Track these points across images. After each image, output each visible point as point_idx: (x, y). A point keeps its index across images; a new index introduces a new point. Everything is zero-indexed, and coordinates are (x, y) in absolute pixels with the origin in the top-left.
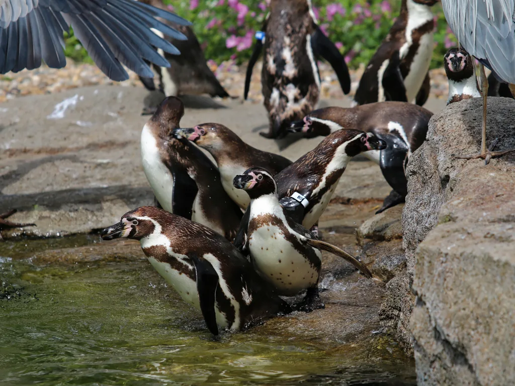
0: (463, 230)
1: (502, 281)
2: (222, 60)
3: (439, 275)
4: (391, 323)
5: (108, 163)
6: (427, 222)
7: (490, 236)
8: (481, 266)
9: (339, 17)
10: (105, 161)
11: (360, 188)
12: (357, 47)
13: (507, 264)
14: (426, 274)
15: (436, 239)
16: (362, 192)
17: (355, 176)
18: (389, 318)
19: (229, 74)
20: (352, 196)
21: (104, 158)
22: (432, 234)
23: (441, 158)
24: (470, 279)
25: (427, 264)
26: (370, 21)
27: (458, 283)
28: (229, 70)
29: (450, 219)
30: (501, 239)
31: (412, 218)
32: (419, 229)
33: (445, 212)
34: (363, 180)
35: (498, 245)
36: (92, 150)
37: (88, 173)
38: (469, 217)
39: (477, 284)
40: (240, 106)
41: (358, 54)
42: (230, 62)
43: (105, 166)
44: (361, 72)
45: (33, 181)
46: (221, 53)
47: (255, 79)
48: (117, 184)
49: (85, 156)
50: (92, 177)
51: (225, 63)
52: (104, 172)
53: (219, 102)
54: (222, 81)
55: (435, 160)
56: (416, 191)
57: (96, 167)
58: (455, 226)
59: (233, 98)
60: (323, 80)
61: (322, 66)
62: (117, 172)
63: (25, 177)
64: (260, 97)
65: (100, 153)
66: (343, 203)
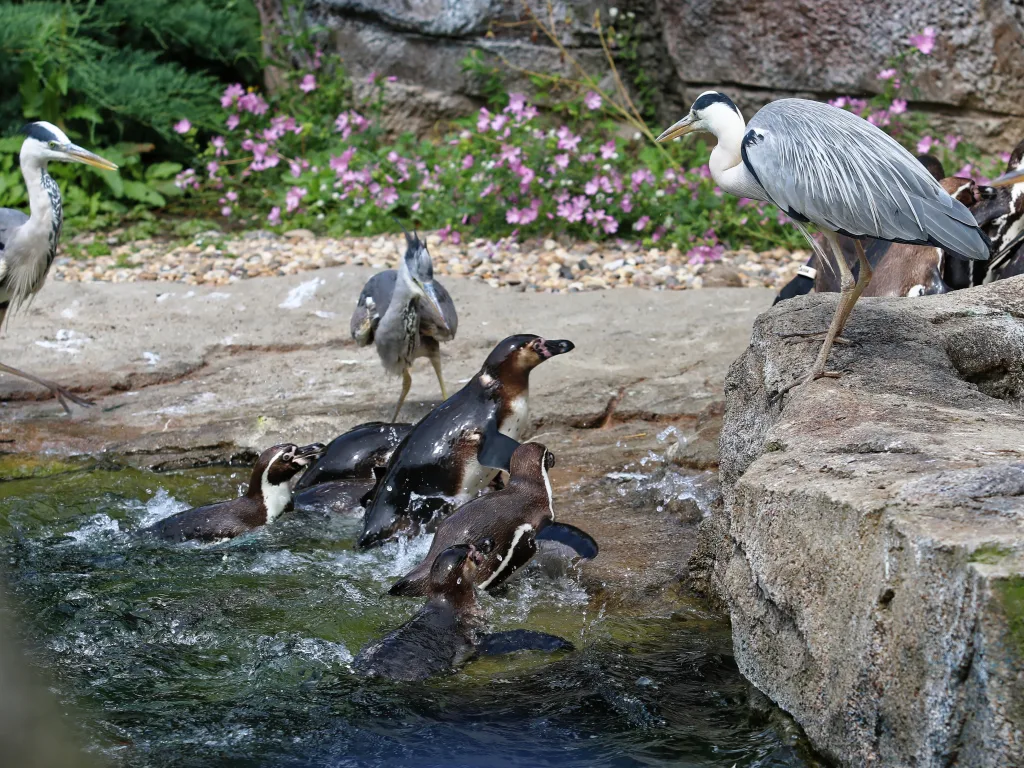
0: (794, 462)
1: (841, 528)
2: (499, 237)
3: (763, 519)
4: (703, 574)
5: (354, 364)
6: (750, 449)
7: (827, 471)
8: (814, 508)
9: (645, 187)
10: (351, 362)
11: (667, 402)
12: (668, 222)
13: (847, 506)
14: (746, 517)
15: (759, 473)
16: (670, 406)
17: (662, 386)
18: (701, 567)
19: (508, 254)
20: (658, 411)
21: (349, 358)
22: (755, 466)
23: (769, 368)
24: (801, 525)
25: (748, 505)
26: (683, 192)
27: (786, 529)
28: (508, 249)
29: (777, 447)
30: (841, 475)
31: (731, 443)
32: (739, 457)
33: (772, 438)
34: (673, 391)
35: (837, 482)
36: (335, 348)
37: (329, 377)
38: (802, 445)
39: (811, 532)
40: (521, 295)
41: (670, 231)
42: (510, 238)
43: (351, 368)
44: (673, 253)
45: (260, 386)
46: (500, 228)
47: (540, 261)
48: (365, 391)
49: (326, 356)
50: (333, 381)
51: (503, 240)
52: (350, 376)
53: (495, 289)
54: (500, 262)
55: (761, 372)
56: (737, 410)
57: (339, 369)
58: (783, 457)
59: (512, 284)
60: (625, 263)
61: (625, 246)
62: (365, 376)
63: (250, 381)
64: (547, 283)
65: (344, 352)
66: (646, 420)
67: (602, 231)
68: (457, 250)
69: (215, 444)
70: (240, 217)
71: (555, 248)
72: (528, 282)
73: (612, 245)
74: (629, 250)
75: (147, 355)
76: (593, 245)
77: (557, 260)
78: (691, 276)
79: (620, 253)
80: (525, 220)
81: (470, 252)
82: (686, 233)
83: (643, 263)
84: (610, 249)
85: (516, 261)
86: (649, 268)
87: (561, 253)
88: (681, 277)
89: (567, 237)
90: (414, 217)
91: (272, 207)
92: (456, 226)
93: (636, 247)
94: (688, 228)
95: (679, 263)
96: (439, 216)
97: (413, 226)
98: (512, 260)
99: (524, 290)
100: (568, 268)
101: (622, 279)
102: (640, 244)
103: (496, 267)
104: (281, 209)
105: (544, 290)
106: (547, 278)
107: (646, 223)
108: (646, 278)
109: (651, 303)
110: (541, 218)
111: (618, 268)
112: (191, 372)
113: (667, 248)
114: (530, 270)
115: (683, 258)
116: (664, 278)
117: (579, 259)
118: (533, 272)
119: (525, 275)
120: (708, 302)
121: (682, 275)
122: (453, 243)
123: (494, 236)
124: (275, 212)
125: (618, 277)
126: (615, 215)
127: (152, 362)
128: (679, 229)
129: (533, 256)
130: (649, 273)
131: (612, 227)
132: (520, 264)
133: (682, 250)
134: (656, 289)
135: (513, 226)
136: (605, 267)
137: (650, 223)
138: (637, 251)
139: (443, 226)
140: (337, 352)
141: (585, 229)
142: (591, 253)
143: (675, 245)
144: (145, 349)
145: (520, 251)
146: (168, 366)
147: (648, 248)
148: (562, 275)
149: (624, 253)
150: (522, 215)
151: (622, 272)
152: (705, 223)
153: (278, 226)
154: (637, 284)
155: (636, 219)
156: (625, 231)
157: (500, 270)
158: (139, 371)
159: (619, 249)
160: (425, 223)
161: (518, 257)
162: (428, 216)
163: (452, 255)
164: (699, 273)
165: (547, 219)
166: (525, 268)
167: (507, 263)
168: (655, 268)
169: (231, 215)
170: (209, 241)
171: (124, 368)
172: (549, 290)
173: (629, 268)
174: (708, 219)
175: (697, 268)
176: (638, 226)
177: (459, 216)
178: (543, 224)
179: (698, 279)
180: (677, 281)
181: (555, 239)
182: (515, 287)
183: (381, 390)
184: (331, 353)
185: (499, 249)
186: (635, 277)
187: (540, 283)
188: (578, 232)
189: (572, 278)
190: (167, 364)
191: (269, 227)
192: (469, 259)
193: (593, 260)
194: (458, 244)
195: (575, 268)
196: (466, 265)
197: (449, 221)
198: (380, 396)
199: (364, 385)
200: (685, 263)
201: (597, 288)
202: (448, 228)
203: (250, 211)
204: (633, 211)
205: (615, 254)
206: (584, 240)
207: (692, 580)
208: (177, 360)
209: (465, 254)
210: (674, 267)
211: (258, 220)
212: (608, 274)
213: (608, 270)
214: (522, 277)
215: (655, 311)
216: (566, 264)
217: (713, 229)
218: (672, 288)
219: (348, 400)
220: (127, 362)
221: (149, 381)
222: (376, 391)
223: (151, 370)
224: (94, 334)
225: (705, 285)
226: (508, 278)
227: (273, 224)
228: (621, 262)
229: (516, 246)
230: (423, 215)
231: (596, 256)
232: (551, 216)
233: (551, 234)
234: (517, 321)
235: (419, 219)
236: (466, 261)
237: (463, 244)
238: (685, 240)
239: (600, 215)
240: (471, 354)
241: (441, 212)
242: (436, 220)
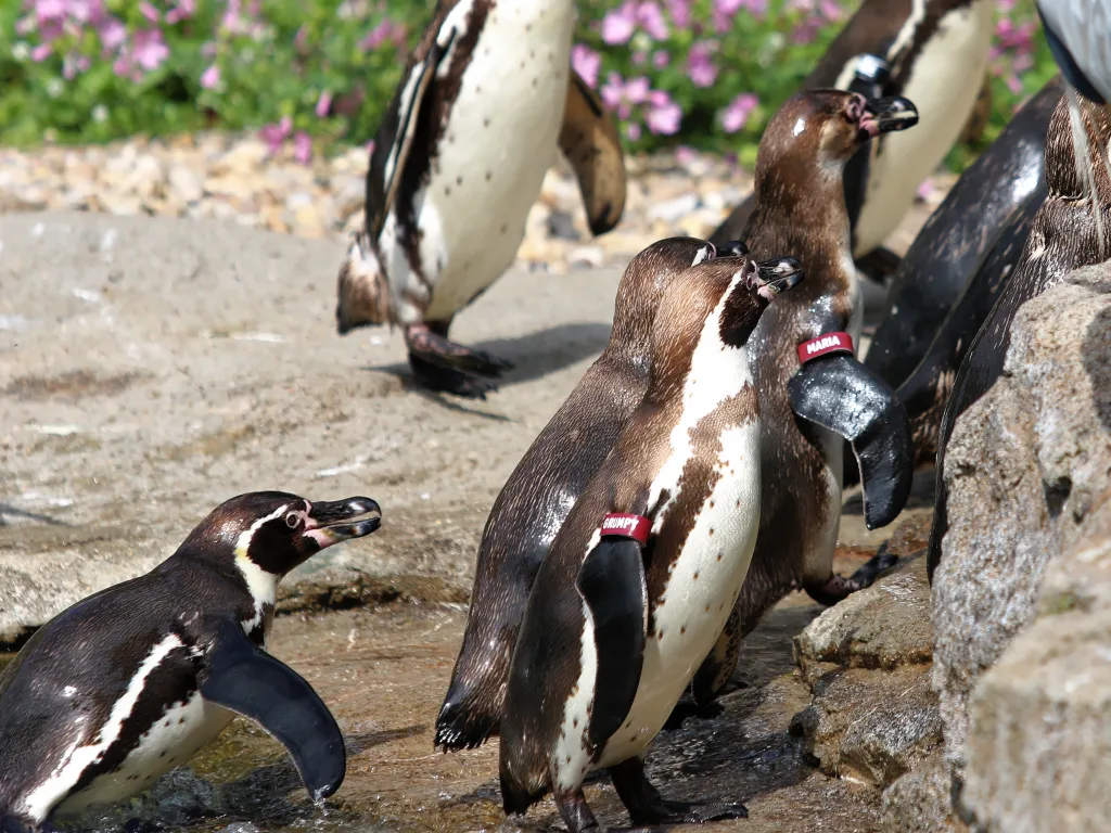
3: (1041, 766)
5: (73, 436)
6: (1004, 614)
9: (745, 22)
10: (64, 431)
14: (1002, 763)
15: (1030, 662)
21: (59, 421)
22: (1019, 648)
23: (1048, 425)
25: (1004, 733)
27: (1094, 789)
29: (1074, 602)
31: (961, 599)
32: (981, 632)
33: (1058, 580)
36: (28, 398)
37: (14, 465)
43: (64, 445)
48: (101, 497)
49: (6, 415)
50: (25, 475)
52: (62, 461)
55: (1030, 433)
56: (974, 522)
57: (38, 447)
58: (1087, 623)
60: (700, 204)
61: (696, 164)
62: (98, 462)
64: (521, 251)
65: (50, 407)
67: (645, 128)
68: (304, 176)
73: (668, 162)
74: (707, 175)
79: (687, 182)
81: (337, 182)
84: (664, 172)
90: (205, 101)
92: (303, 121)
93: (723, 167)
96: (264, 98)
97: (201, 121)
100: (568, 215)
102: (733, 160)
107: (748, 115)
111: (682, 215)
122: (294, 160)
126: (673, 93)
131: (666, 119)
136: (652, 214)
137: (757, 114)
138: (726, 177)
139: (273, 118)
140: (33, 408)
148: (553, 231)
149: (697, 180)
151: (693, 225)
155: (725, 103)
156: (698, 129)
159: (678, 170)
160: (228, 113)
162: (238, 98)
163: (294, 186)
172: (527, 267)
173: (709, 215)
176: (731, 119)
177: (309, 96)
183: (136, 495)
184: (16, 410)
189: (576, 237)
192: (335, 196)
194: (308, 161)
196: (328, 210)
197: (286, 109)
198: (132, 509)
199: (94, 484)
202: (286, 123)
204: (718, 82)
205: (674, 183)
209: (324, 184)
212: (661, 228)
213: (659, 220)
216: (564, 206)
219: (60, 517)
222: (126, 495)
228: (688, 203)
230: (225, 97)
231: (632, 187)
235: (216, 105)
236: (327, 201)
237: (319, 163)
239: (637, 91)
240: (346, 410)
241: (268, 88)
242: (256, 107)
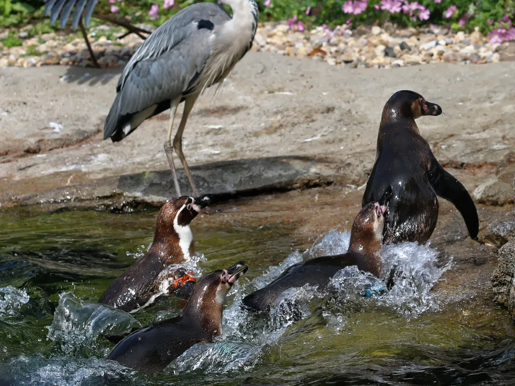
2: (336, 25)
4: (503, 289)
5: (220, 129)
10: (217, 127)
11: (473, 153)
12: (472, 9)
16: (475, 156)
17: (469, 140)
18: (502, 284)
19: (342, 38)
20: (465, 160)
21: (215, 124)
28: (342, 34)
34: (477, 145)
36: (204, 116)
37: (200, 139)
40: (353, 70)
41: (473, 18)
42: (345, 26)
43: (217, 132)
44: (476, 34)
45: (144, 148)
46: (336, 18)
47: (369, 44)
48: (229, 150)
49: (197, 122)
50: (203, 143)
51: (338, 27)
52: (216, 138)
53: (332, 66)
54: (336, 45)
57: (208, 133)
59: (347, 62)
60: (437, 44)
61: (436, 30)
62: (229, 138)
63: (136, 144)
64: (375, 61)
65: (212, 119)
66: (456, 168)
67: (418, 19)
68: (301, 36)
69: (109, 194)
70: (126, 14)
71: (381, 33)
72: (359, 60)
73: (427, 30)
74: (440, 33)
75: (52, 124)
76: (412, 30)
77: (382, 42)
78: (490, 53)
79: (433, 36)
80: (358, 11)
81: (312, 38)
82: (486, 18)
83: (452, 43)
84: (424, 32)
85: (350, 44)
86: (457, 48)
87: (385, 37)
88: (482, 54)
89: (390, 24)
90: (266, 10)
91: (152, 4)
92: (301, 17)
93: (445, 31)
94: (487, 14)
95: (481, 43)
96: (287, 10)
97: (266, 18)
98: (346, 43)
99: (356, 67)
100: (392, 49)
101: (435, 56)
102: (449, 28)
103: (333, 49)
104: (159, 6)
105: (372, 66)
106: (374, 56)
107: (454, 12)
108: (454, 55)
109: (458, 74)
110: (369, 9)
111: (431, 48)
112: (88, 137)
113: (471, 31)
114: (360, 51)
115: (484, 39)
116: (469, 55)
117: (399, 41)
118: (363, 52)
119: (357, 55)
120: (505, 73)
121: (483, 52)
122: (298, 31)
123: (331, 24)
124: (154, 9)
125: (432, 55)
126: (427, 6)
127: (57, 130)
128: (481, 16)
129: (363, 39)
130: (457, 51)
131: (425, 15)
132: (352, 46)
133: (483, 32)
134: (463, 63)
135: (347, 15)
136: (421, 48)
137: (457, 12)
138: (446, 34)
139: (291, 16)
140: (205, 119)
141: (404, 18)
142: (409, 37)
143: (477, 29)
144: (50, 120)
145: (352, 35)
146: (70, 133)
147: (456, 32)
148: (386, 54)
149: (436, 36)
150: (354, 8)
151: (435, 51)
152: (501, 11)
153: (157, 20)
154: (447, 60)
155: (446, 8)
156: (436, 17)
157: (337, 51)
158: (46, 138)
159: (430, 32)
160: (275, 15)
161: (351, 41)
162: (278, 10)
163: (298, 40)
164: (497, 51)
165: (374, 9)
166: (357, 50)
167: (342, 46)
168: (461, 47)
169: (118, 12)
170: (102, 33)
171: (34, 135)
172: (376, 67)
173: (440, 48)
174: (503, 7)
175: (495, 46)
176: (448, 14)
177: (303, 9)
178: (371, 14)
179: (496, 55)
180: (479, 57)
181: (380, 25)
182: (349, 65)
183: (242, 149)
184: (200, 120)
185: (336, 35)
186: (445, 55)
187: (369, 61)
188: (400, 20)
189: (394, 56)
190: (68, 131)
191: (150, 21)
192: (312, 43)
193: (411, 42)
194: (302, 32)
195: (397, 48)
196: (309, 48)
197: (295, 12)
198: (241, 153)
199: (228, 145)
200: (486, 42)
201: (416, 63)
202: (295, 18)
203: (134, 8)
204: (443, 2)
205: (429, 36)
206: (403, 25)
207: (495, 294)
208: (76, 128)
209: (308, 39)
210: (477, 47)
211: (141, 16)
212: (423, 53)
213: (424, 49)
214: (355, 57)
215: (462, 81)
216: (390, 45)
217: (508, 15)
218: (476, 63)
219: (215, 157)
220: (37, 131)
221: (54, 145)
222: (238, 149)
223: (56, 136)
224: (9, 108)
225: (501, 60)
226: (344, 57)
227: (152, 18)
228: (434, 43)
229: (349, 32)
230: (273, 9)
231: (414, 39)
232: (377, 7)
233: (377, 21)
234: (351, 92)
235: (271, 12)
236: (309, 45)
237: (306, 31)
238: (485, 24)
240: (314, 118)
241: (288, 6)
242: (284, 13)
